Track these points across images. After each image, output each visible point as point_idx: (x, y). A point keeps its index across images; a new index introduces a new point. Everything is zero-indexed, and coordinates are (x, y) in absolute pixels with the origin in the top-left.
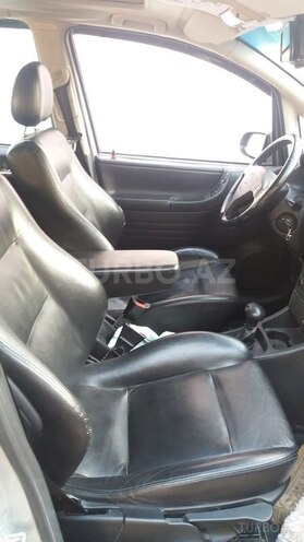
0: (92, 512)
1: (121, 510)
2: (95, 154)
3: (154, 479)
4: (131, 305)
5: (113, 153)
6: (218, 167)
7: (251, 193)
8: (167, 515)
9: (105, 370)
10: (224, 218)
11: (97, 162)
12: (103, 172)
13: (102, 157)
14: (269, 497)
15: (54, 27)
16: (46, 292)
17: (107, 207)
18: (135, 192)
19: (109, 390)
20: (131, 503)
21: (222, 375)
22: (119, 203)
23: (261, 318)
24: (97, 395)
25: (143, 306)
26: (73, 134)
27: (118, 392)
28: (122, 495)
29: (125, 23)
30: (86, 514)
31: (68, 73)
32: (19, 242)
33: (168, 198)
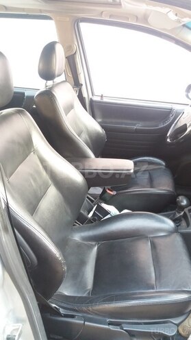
0: (66, 316)
1: (83, 317)
2: (91, 96)
3: (104, 301)
4: (104, 191)
5: (102, 96)
6: (169, 106)
7: (186, 125)
8: (110, 324)
9: (85, 231)
10: (168, 140)
11: (91, 101)
12: (95, 108)
13: (95, 98)
14: (176, 321)
15: (68, 19)
16: (50, 182)
17: (96, 130)
18: (114, 121)
19: (86, 243)
20: (89, 314)
21: (156, 241)
22: (103, 127)
23: (186, 206)
24: (79, 246)
25: (112, 193)
26: (77, 84)
27: (92, 245)
28: (84, 309)
29: (111, 16)
30: (62, 317)
31: (75, 47)
32: (36, 152)
33: (135, 125)
